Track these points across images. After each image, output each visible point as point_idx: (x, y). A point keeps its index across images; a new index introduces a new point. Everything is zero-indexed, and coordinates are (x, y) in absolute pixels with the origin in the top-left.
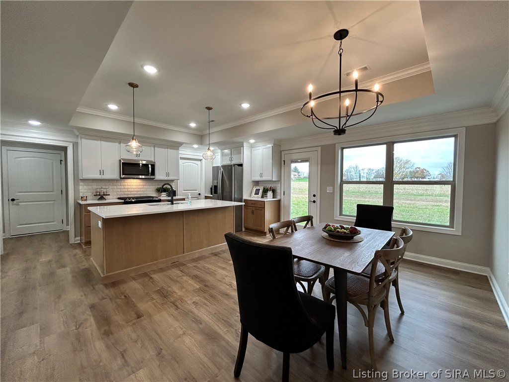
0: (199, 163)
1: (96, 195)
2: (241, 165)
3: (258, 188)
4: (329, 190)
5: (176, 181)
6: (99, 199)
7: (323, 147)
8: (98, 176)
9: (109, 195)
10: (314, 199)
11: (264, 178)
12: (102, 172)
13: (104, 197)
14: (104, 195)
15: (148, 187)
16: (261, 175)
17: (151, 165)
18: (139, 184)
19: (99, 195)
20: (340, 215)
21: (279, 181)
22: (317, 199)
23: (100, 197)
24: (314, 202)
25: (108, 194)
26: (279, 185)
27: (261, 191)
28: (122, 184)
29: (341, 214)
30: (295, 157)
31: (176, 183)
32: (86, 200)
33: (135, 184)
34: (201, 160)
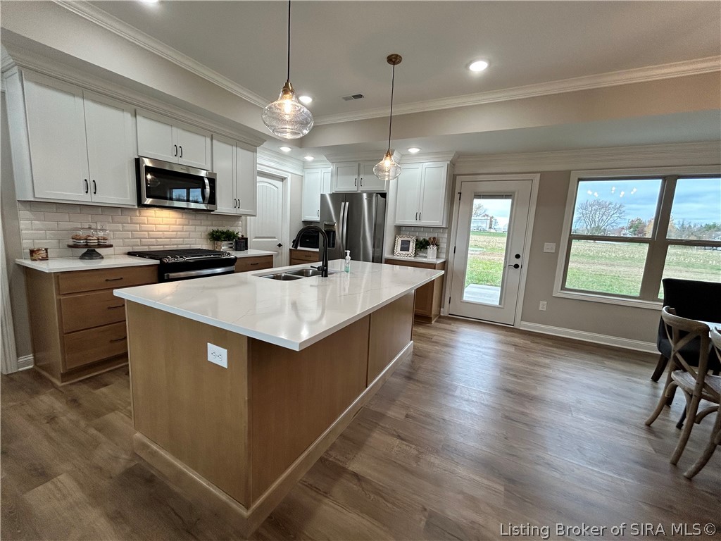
0: (279, 184)
1: (75, 246)
2: (384, 195)
3: (406, 239)
4: (549, 247)
5: (243, 217)
6: (83, 257)
7: (543, 174)
8: (80, 196)
9: (111, 246)
10: (518, 261)
11: (424, 222)
12: (91, 186)
13: (98, 250)
14: (100, 246)
15: (192, 228)
16: (418, 216)
17: (209, 179)
18: (173, 221)
19: (86, 246)
20: (561, 289)
21: (448, 228)
22: (524, 262)
23: (86, 250)
24: (516, 266)
25: (108, 243)
26: (446, 235)
27: (412, 246)
28: (137, 219)
29: (563, 288)
30: (484, 187)
31: (244, 222)
32: (45, 259)
33: (166, 221)
34: (283, 179)
